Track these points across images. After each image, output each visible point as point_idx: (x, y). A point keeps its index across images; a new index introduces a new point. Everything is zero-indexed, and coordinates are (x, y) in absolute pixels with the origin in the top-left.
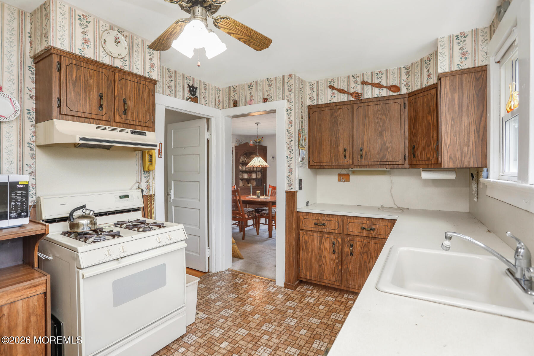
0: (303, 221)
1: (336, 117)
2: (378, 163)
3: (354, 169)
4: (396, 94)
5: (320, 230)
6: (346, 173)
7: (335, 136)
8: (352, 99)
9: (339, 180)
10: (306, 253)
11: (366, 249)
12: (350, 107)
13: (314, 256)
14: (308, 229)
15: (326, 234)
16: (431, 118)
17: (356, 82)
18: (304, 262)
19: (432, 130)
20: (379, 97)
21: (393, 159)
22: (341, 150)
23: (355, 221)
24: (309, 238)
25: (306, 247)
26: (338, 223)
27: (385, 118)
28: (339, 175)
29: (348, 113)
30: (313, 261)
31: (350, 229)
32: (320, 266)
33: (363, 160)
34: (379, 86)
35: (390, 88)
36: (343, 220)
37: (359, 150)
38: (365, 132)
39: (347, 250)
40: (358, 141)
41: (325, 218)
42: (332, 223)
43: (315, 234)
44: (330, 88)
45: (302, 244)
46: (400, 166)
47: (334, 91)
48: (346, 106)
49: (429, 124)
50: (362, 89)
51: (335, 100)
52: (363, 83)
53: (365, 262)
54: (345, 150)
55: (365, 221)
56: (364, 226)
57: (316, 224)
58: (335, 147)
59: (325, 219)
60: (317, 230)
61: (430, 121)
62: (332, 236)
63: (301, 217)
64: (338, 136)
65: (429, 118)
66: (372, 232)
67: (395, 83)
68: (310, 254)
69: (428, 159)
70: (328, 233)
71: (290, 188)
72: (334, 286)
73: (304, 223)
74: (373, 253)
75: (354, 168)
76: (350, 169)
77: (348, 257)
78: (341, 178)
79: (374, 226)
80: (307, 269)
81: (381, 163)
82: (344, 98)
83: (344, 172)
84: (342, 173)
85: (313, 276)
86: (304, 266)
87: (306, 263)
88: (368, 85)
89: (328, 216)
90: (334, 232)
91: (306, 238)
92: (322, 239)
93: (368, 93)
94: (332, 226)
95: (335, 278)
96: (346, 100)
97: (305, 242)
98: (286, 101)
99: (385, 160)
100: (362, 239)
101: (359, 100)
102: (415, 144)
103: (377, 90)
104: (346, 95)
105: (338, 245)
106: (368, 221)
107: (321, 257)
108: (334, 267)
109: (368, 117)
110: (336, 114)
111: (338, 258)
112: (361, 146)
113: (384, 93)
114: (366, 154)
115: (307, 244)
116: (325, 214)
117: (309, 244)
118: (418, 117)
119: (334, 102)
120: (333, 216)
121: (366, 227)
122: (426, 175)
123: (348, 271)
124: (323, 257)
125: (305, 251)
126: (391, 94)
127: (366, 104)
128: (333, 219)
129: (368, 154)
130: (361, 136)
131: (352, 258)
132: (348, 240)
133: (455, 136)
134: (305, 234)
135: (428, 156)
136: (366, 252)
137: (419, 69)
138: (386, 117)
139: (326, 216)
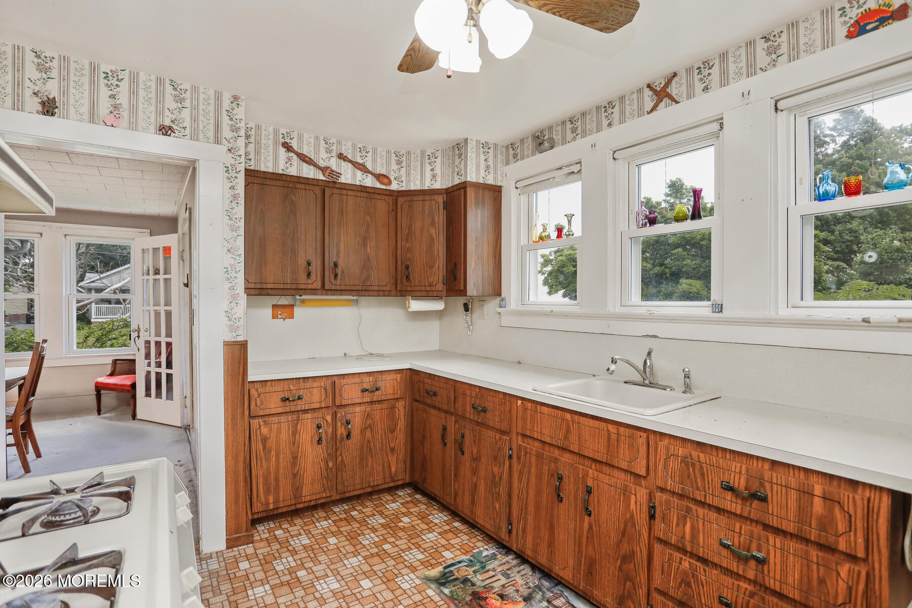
0: (258, 399)
1: (293, 202)
2: (360, 288)
3: (304, 297)
4: (384, 187)
5: (293, 409)
6: (287, 303)
7: (291, 237)
8: (321, 177)
9: (275, 316)
10: (266, 461)
11: (369, 421)
12: (318, 191)
13: (281, 461)
14: (268, 412)
15: (302, 414)
16: (434, 232)
17: (329, 151)
18: (261, 480)
19: (436, 248)
20: (361, 186)
21: (379, 282)
22: (302, 262)
23: (353, 381)
24: (270, 430)
25: (264, 448)
26: (326, 389)
27: (369, 220)
28: (274, 306)
29: (315, 199)
30: (281, 471)
31: (345, 395)
32: (295, 476)
33: (338, 282)
34: (362, 168)
35: (379, 177)
36: (333, 384)
37: (332, 265)
38: (342, 236)
39: (341, 431)
40: (331, 251)
41: (302, 385)
42: (315, 391)
43: (283, 418)
44: (284, 147)
45: (257, 446)
46: (387, 293)
47: (292, 154)
48: (311, 188)
49: (432, 239)
50: (339, 166)
51: (293, 171)
52: (341, 156)
53: (369, 442)
54: (309, 264)
55: (366, 379)
56: (365, 386)
57: (285, 400)
58: (291, 257)
59: (302, 387)
60: (288, 409)
61: (434, 236)
62: (316, 415)
63: (254, 393)
64: (296, 237)
65: (433, 231)
66: (377, 393)
67: (383, 172)
68: (274, 459)
69: (431, 285)
70: (306, 411)
71: (235, 335)
72: (320, 501)
73: (259, 403)
74: (379, 425)
75: (304, 295)
76: (298, 297)
77: (343, 443)
78: (280, 313)
79: (378, 385)
80: (267, 491)
81: (364, 288)
82: (309, 172)
83: (284, 301)
84: (279, 303)
85: (281, 499)
86: (261, 488)
87: (266, 479)
88: (348, 163)
89: (306, 380)
90: (318, 407)
91: (265, 430)
92: (297, 424)
93: (348, 176)
94: (315, 397)
95: (323, 485)
96: (311, 176)
97: (261, 440)
98: (225, 149)
99: (369, 283)
100: (363, 408)
101: (334, 182)
102: (409, 263)
103: (359, 173)
104: (312, 167)
105: (326, 426)
106: (371, 378)
107: (295, 458)
108: (321, 468)
109: (346, 214)
110: (293, 197)
111: (327, 450)
112: (334, 260)
113: (369, 182)
114: (343, 272)
115: (267, 443)
116: (299, 378)
117: (271, 443)
118: (415, 228)
119: (290, 174)
120: (314, 378)
121: (368, 387)
122: (416, 305)
123: (343, 466)
124: (299, 457)
125: (263, 457)
126: (378, 185)
127: (344, 192)
128: (315, 385)
129: (345, 272)
130: (335, 243)
131: (350, 441)
132: (342, 414)
133: (478, 259)
134: (262, 423)
135: (431, 280)
136: (370, 426)
137: (419, 163)
138: (371, 219)
139: (301, 380)
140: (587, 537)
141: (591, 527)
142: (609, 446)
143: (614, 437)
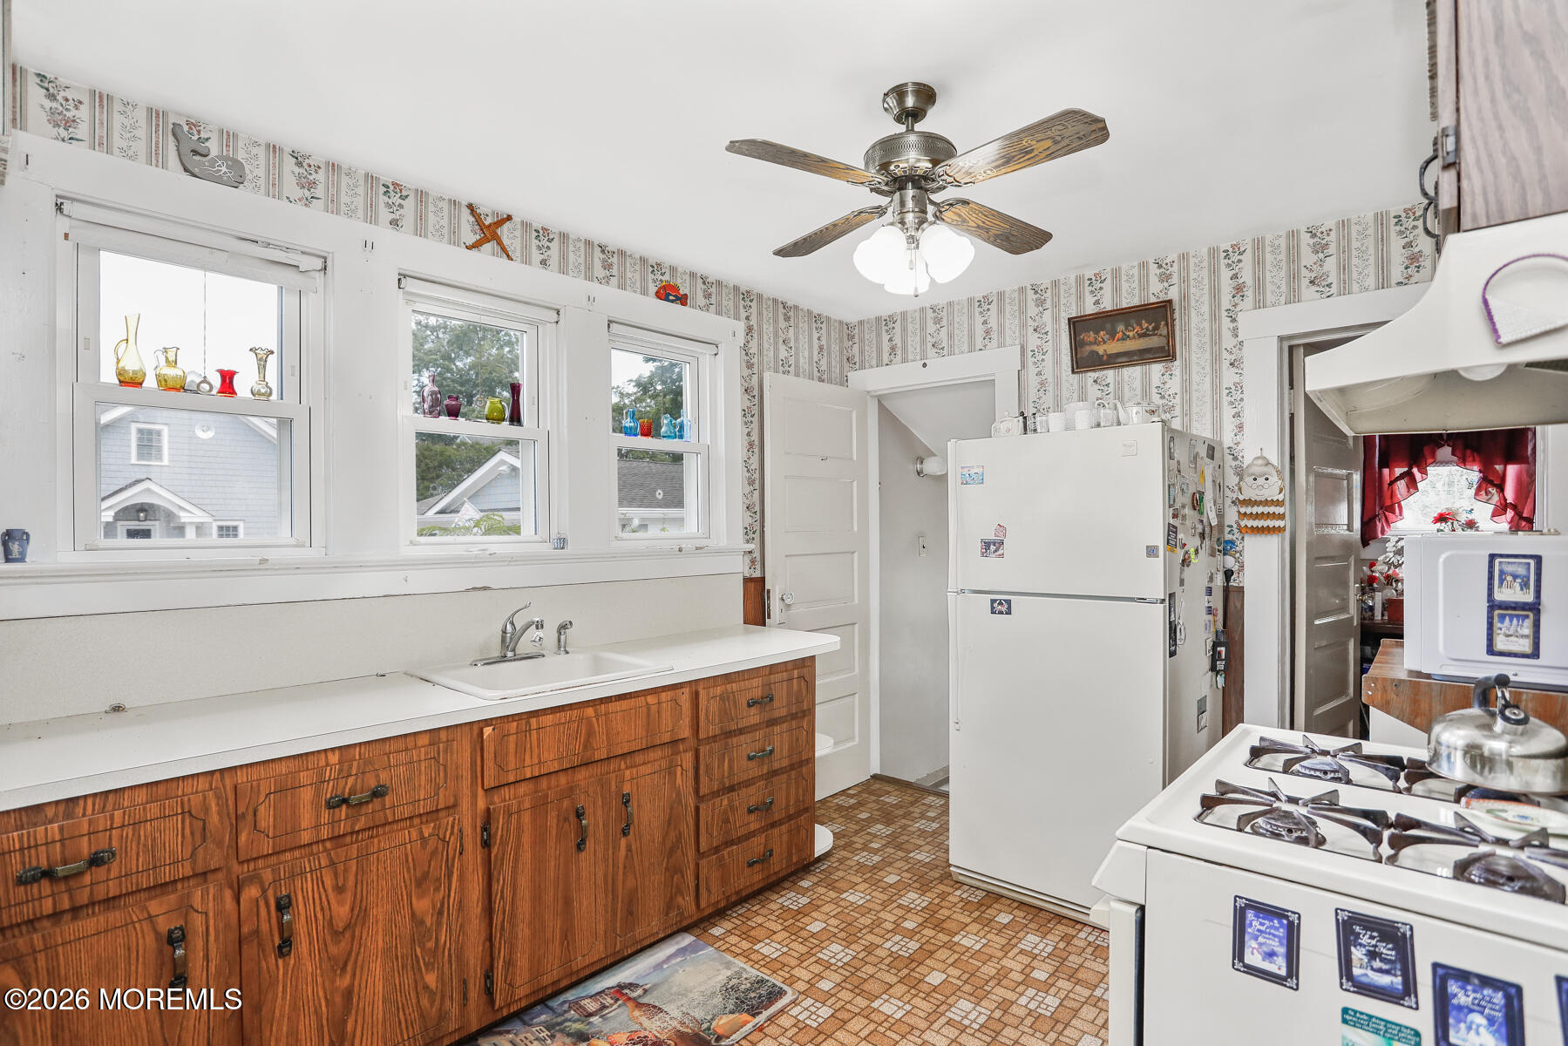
140: (625, 867)
141: (629, 849)
142: (649, 724)
143: (654, 709)
